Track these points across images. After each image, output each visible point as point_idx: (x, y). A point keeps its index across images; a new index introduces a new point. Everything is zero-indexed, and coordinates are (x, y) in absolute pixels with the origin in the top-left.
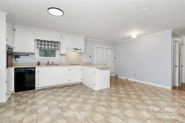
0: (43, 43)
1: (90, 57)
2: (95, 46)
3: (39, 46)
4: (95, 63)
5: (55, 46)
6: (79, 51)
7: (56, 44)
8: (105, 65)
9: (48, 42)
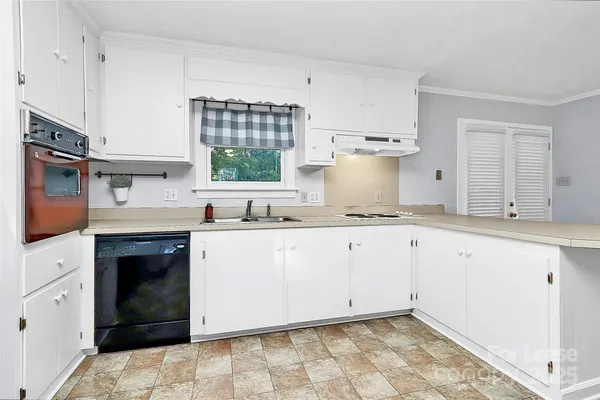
0: (227, 117)
1: (439, 176)
2: (463, 123)
3: (211, 132)
4: (463, 209)
5: (277, 128)
6: (389, 146)
7: (284, 122)
8: (512, 215)
9: (249, 110)
